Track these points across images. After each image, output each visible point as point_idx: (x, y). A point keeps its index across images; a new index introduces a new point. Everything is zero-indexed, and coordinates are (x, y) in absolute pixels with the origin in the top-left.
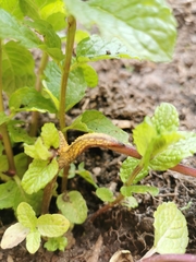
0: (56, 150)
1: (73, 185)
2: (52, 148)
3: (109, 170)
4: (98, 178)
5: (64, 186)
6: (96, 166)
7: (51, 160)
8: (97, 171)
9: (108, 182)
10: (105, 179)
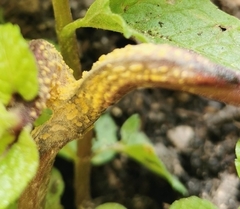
0: (31, 104)
1: (113, 180)
2: (17, 97)
3: (215, 136)
4: (185, 159)
5: (82, 186)
6: (179, 122)
7: (17, 133)
8: (182, 135)
9: (214, 174)
10: (204, 163)
